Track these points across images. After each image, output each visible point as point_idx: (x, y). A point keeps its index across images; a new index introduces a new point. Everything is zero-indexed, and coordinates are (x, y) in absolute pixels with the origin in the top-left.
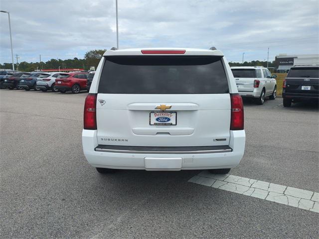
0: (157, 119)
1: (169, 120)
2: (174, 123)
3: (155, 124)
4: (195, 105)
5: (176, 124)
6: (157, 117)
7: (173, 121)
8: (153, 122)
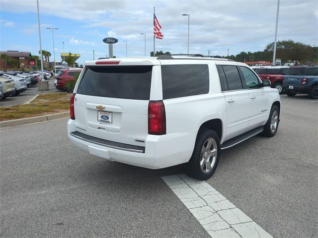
0: (102, 117)
1: (108, 118)
2: (111, 121)
3: (101, 121)
4: (120, 108)
5: (112, 123)
6: (101, 115)
7: (110, 120)
8: (100, 118)
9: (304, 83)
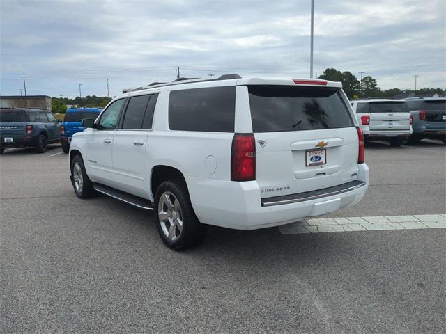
0: (312, 159)
1: (320, 158)
3: (310, 165)
4: (341, 139)
5: (326, 163)
6: (311, 156)
7: (323, 160)
8: (309, 162)
9: (29, 132)
